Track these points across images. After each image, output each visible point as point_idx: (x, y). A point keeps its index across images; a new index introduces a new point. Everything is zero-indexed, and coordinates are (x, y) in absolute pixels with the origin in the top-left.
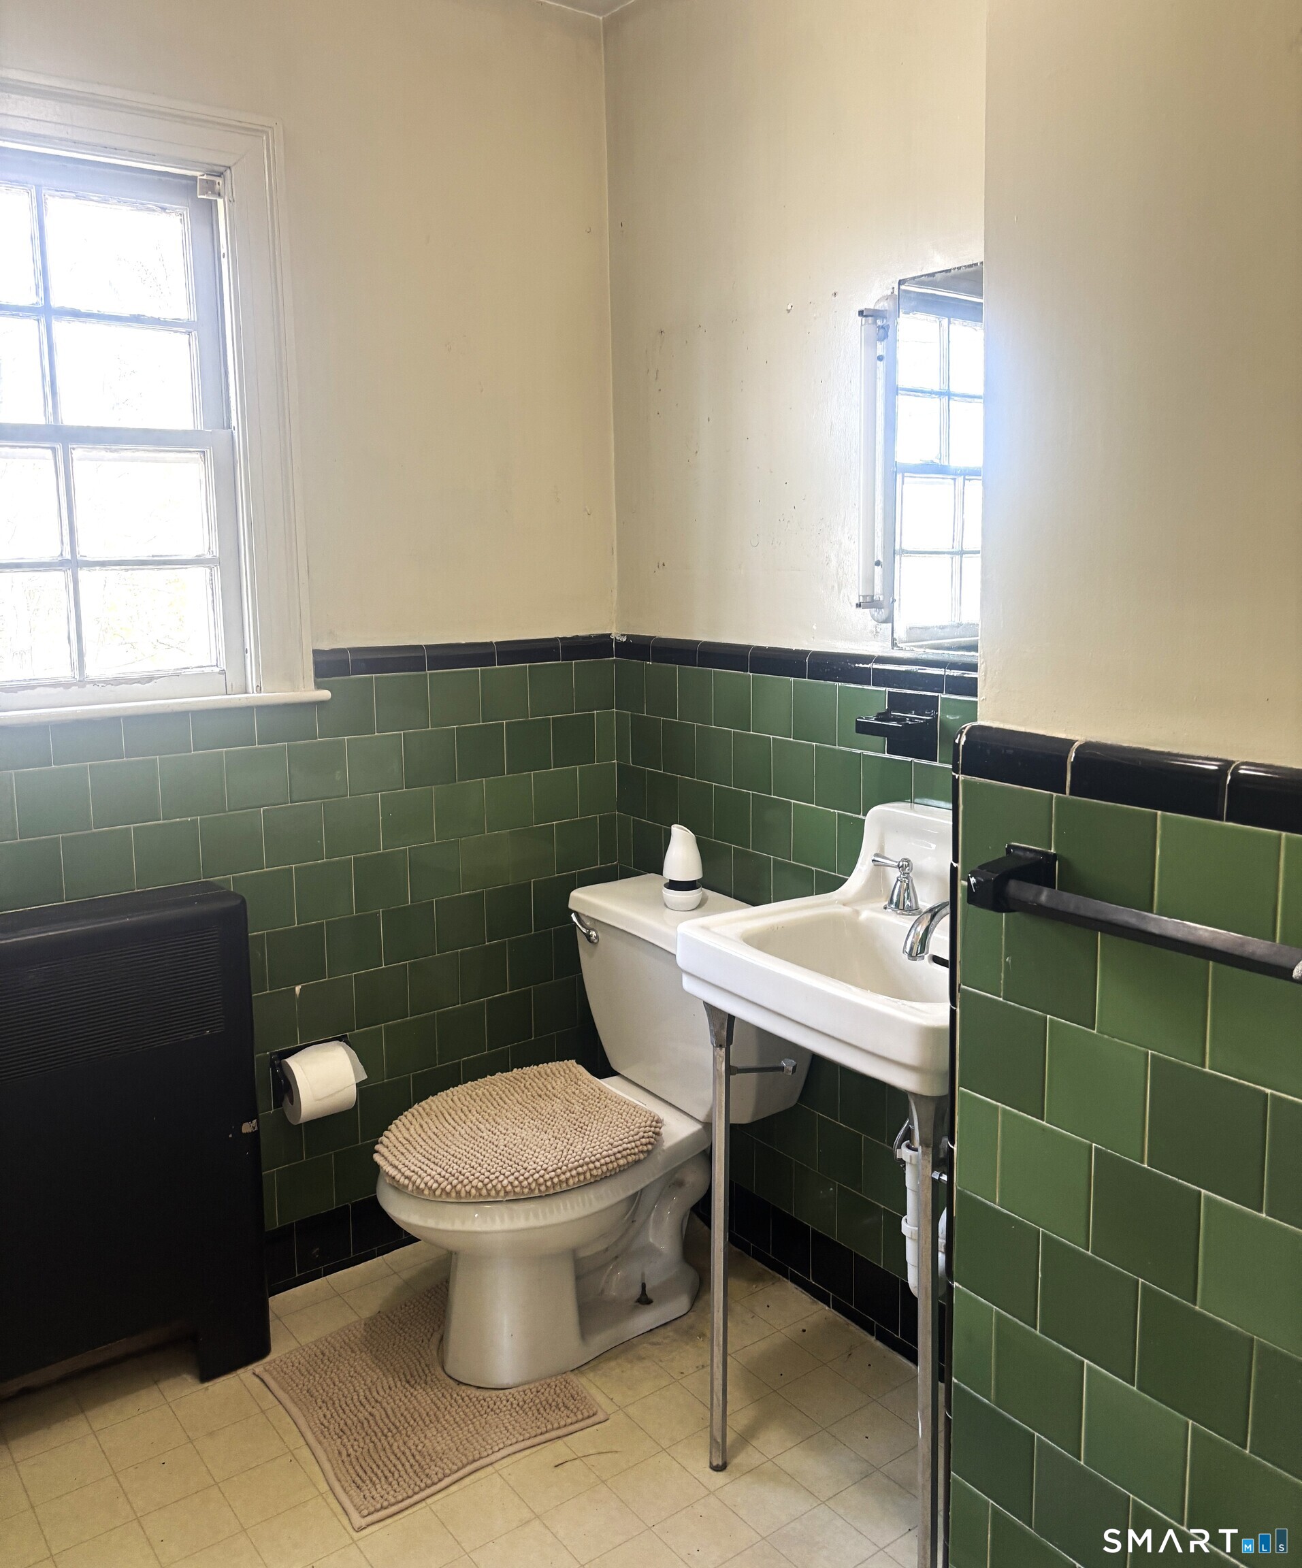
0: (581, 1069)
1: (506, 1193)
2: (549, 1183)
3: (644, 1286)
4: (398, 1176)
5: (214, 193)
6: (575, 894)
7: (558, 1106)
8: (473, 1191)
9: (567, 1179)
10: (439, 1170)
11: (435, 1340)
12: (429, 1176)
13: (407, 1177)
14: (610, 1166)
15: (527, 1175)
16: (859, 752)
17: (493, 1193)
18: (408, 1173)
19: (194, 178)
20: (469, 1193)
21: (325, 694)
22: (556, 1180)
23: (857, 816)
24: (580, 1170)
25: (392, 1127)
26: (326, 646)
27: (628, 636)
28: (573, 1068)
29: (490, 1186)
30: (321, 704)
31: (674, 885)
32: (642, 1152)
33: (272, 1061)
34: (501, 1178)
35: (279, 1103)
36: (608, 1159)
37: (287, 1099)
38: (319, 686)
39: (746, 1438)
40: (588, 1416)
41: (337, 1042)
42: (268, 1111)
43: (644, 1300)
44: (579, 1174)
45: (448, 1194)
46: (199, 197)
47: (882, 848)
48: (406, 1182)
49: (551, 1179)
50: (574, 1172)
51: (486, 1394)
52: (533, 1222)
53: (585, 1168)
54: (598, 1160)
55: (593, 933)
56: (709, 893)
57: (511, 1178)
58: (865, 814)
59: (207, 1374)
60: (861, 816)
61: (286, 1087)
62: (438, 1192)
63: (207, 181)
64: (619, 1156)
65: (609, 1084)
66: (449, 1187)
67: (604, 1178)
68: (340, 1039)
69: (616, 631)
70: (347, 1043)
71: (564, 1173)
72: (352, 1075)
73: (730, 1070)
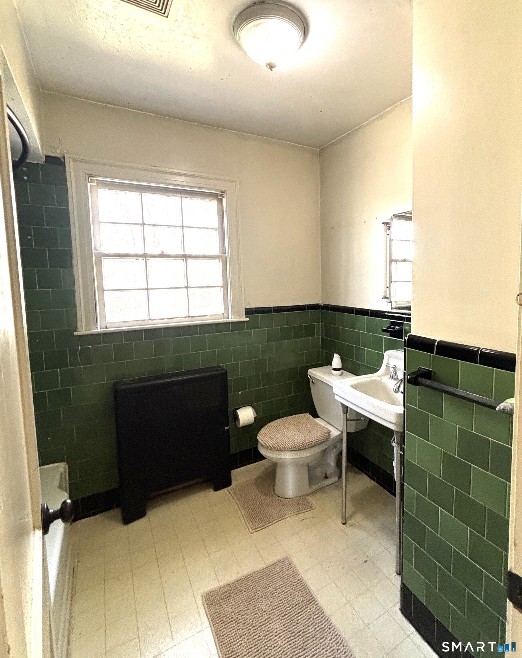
0: (310, 416)
1: (290, 449)
2: (301, 447)
3: (326, 473)
4: (263, 443)
5: (222, 196)
6: (309, 370)
7: (304, 426)
8: (281, 448)
9: (305, 446)
10: (273, 442)
11: (272, 485)
12: (270, 443)
13: (265, 443)
14: (317, 443)
15: (295, 444)
16: (383, 336)
17: (286, 448)
18: (265, 442)
19: (218, 194)
20: (280, 448)
21: (248, 319)
22: (303, 446)
23: (382, 353)
24: (309, 443)
25: (262, 429)
26: (248, 307)
27: (324, 304)
28: (308, 415)
29: (286, 447)
30: (247, 321)
31: (335, 369)
32: (325, 439)
33: (233, 411)
34: (289, 445)
35: (235, 421)
36: (316, 441)
37: (237, 421)
38: (246, 317)
39: (351, 516)
40: (311, 508)
41: (249, 406)
42: (231, 424)
43: (326, 477)
44: (308, 444)
45: (275, 448)
46: (219, 198)
47: (389, 362)
48: (265, 444)
49: (301, 445)
50: (307, 444)
51: (285, 499)
52: (297, 457)
53: (310, 443)
54: (314, 441)
55: (314, 381)
56: (344, 372)
57: (291, 445)
58: (384, 353)
59: (216, 490)
60: (383, 353)
61: (236, 418)
62: (272, 448)
63: (221, 194)
64: (319, 440)
65: (317, 420)
66: (275, 447)
67: (315, 446)
68: (250, 406)
69: (321, 303)
70: (252, 407)
71: (305, 444)
72: (253, 415)
73: (347, 420)
